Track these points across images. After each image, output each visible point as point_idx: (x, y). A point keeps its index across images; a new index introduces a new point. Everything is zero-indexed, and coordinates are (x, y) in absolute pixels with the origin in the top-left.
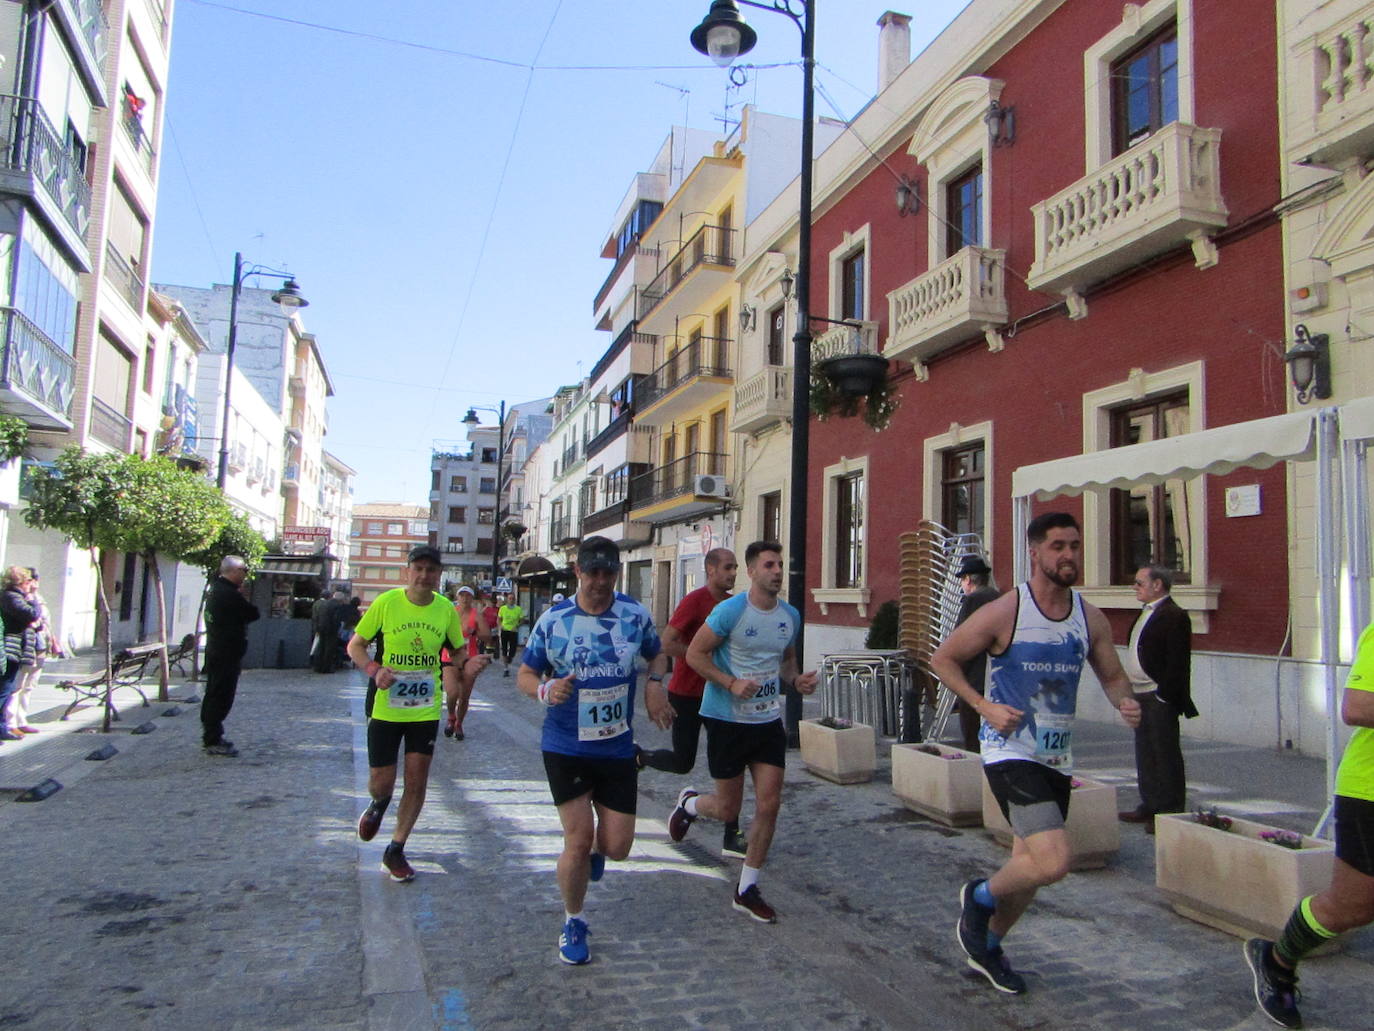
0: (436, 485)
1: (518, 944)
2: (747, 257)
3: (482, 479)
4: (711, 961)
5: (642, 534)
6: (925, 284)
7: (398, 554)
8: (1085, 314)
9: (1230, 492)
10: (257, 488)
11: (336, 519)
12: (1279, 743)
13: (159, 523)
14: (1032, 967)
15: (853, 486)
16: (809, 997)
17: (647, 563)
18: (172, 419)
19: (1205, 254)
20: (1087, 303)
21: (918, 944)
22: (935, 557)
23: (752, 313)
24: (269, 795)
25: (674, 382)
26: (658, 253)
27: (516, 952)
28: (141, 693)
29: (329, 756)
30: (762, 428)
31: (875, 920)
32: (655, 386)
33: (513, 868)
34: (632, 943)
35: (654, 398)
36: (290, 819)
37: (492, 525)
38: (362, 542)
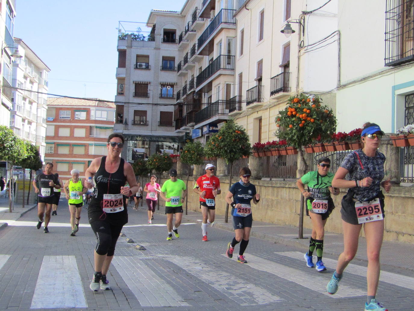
0: (122, 63)
3: (163, 57)
7: (84, 135)
11: (35, 105)
37: (173, 100)
38: (56, 126)
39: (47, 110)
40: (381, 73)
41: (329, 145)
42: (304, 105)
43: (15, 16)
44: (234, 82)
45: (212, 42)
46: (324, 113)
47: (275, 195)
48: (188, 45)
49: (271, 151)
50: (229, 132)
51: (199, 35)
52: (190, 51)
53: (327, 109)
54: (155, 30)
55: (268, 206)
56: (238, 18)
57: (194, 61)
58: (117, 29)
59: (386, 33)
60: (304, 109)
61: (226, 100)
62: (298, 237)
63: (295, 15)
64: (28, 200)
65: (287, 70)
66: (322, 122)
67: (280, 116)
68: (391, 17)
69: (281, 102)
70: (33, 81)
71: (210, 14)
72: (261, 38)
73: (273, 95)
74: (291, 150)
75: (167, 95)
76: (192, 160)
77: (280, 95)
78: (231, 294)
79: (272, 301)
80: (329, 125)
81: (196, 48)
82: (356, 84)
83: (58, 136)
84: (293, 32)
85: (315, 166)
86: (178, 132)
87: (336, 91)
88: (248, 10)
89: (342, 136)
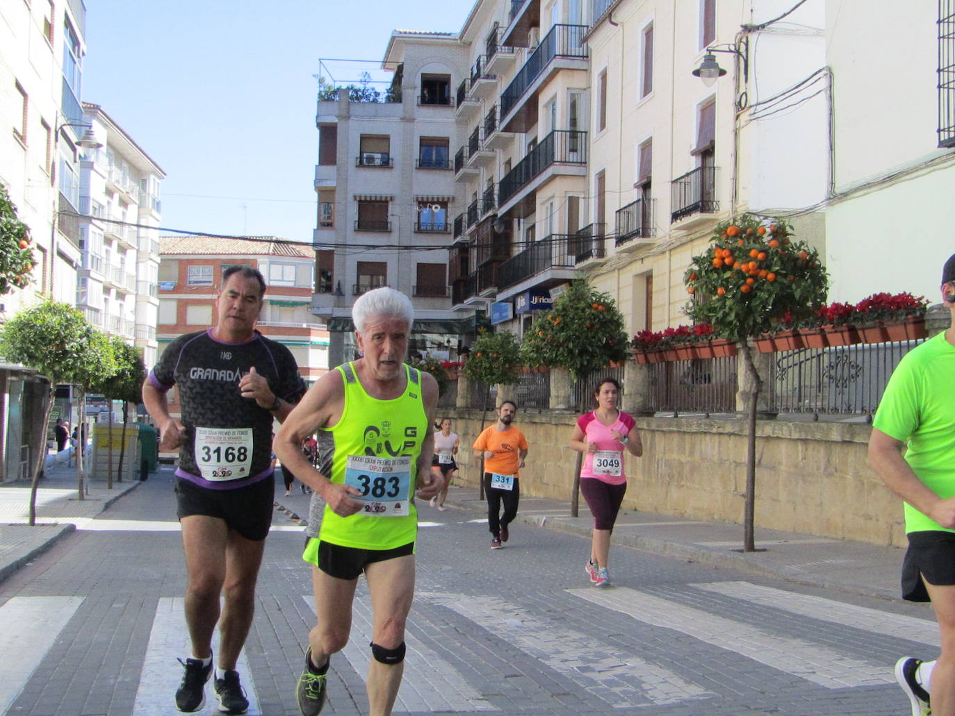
0: (328, 153)
3: (422, 139)
11: (131, 254)
37: (446, 236)
38: (179, 301)
39: (160, 266)
40: (931, 163)
41: (812, 332)
42: (751, 242)
43: (83, 54)
44: (587, 191)
45: (533, 102)
46: (798, 259)
47: (687, 452)
48: (479, 108)
49: (675, 350)
50: (578, 309)
51: (503, 86)
52: (482, 124)
53: (806, 249)
54: (402, 76)
55: (671, 476)
56: (593, 44)
57: (491, 147)
58: (314, 76)
59: (939, 71)
60: (750, 250)
61: (568, 235)
62: (742, 548)
63: (726, 33)
64: (120, 470)
65: (709, 160)
66: (792, 282)
67: (696, 268)
68: (951, 32)
69: (698, 235)
70: (126, 199)
71: (526, 37)
72: (647, 88)
73: (678, 221)
74: (723, 345)
75: (433, 225)
76: (494, 374)
77: (692, 220)
78: (592, 682)
79: (686, 696)
80: (810, 287)
81: (498, 116)
82: (872, 189)
83: (185, 325)
84: (722, 73)
85: (779, 382)
86: (460, 310)
87: (824, 209)
88: (616, 25)
89: (841, 312)
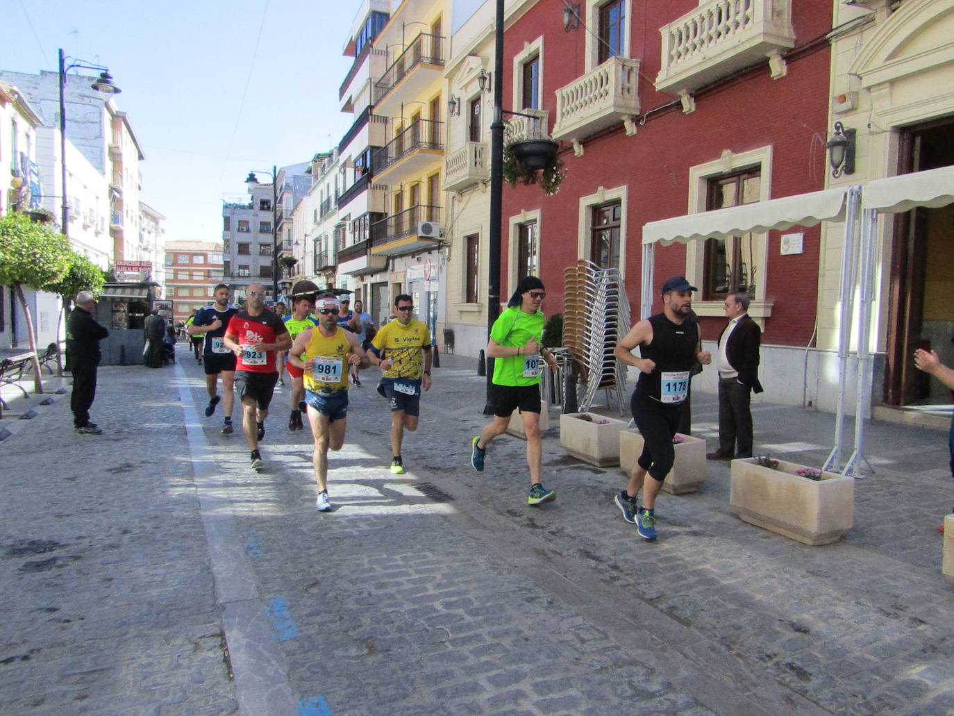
0: (227, 227)
1: (318, 562)
2: (453, 58)
3: (261, 222)
4: (450, 567)
5: (380, 263)
6: (582, 84)
7: (202, 278)
8: (693, 109)
9: (784, 237)
10: (91, 231)
12: (804, 403)
13: (21, 265)
14: (653, 559)
15: (530, 230)
16: (513, 587)
17: (385, 284)
18: (20, 180)
19: (778, 68)
20: (695, 101)
21: (581, 548)
22: (588, 285)
23: (457, 102)
24: (129, 462)
25: (400, 153)
26: (387, 53)
27: (318, 568)
28: (22, 388)
29: (168, 432)
30: (466, 188)
31: (553, 533)
32: (386, 156)
33: (308, 508)
34: (395, 557)
35: (386, 166)
36: (147, 480)
38: (174, 270)
39: (166, 256)
54: (254, 198)
75: (265, 253)
